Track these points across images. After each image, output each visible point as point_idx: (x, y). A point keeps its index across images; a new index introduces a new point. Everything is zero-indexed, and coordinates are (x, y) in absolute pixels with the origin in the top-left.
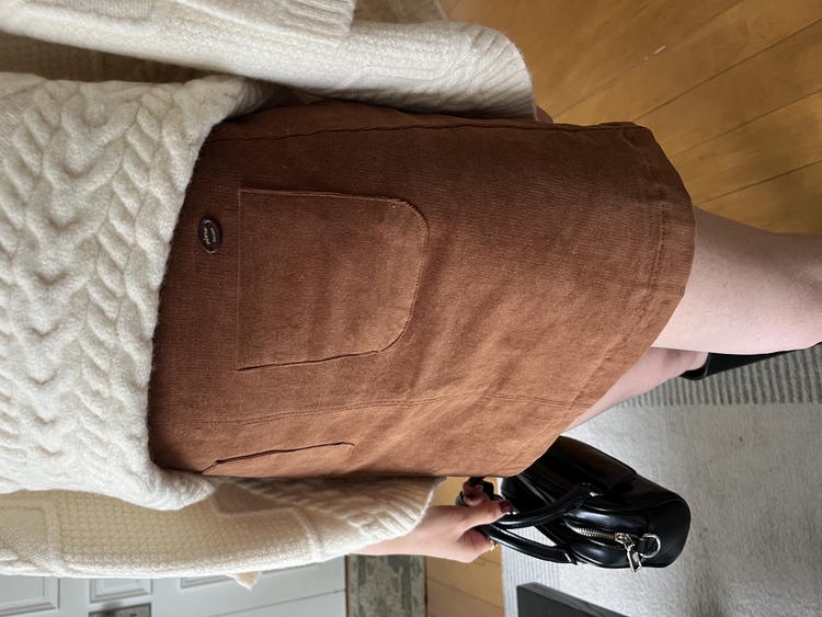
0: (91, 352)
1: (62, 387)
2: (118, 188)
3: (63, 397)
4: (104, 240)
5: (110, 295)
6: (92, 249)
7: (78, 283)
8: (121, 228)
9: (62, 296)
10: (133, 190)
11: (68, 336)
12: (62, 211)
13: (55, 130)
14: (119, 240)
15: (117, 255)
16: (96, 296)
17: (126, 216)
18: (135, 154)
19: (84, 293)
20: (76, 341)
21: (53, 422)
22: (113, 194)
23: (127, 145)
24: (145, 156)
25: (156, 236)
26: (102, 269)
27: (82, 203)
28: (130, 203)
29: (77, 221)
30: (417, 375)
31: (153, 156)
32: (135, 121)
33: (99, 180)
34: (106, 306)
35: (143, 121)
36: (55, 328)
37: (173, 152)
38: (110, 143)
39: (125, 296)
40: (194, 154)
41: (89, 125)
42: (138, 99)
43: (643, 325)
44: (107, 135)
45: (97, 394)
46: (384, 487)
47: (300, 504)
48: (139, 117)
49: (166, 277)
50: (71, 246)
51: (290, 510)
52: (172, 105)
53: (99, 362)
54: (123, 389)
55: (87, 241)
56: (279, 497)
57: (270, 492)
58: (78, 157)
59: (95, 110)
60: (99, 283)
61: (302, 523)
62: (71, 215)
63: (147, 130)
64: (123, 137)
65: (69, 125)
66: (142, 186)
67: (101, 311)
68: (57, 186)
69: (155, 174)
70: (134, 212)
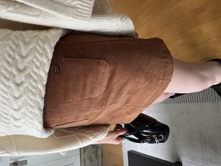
0: (30, 102)
1: (22, 111)
2: (35, 60)
3: (22, 113)
4: (32, 74)
5: (34, 87)
6: (29, 76)
7: (26, 85)
8: (36, 70)
9: (22, 88)
10: (38, 61)
11: (24, 98)
12: (21, 67)
13: (17, 45)
14: (36, 73)
15: (35, 77)
16: (30, 88)
17: (37, 67)
18: (38, 51)
19: (27, 87)
20: (26, 99)
21: (19, 119)
22: (33, 62)
23: (36, 49)
24: (41, 52)
25: (45, 72)
26: (32, 81)
27: (26, 64)
28: (38, 64)
29: (25, 69)
30: (107, 102)
31: (43, 52)
32: (38, 43)
33: (30, 58)
34: (33, 90)
35: (40, 42)
36: (20, 96)
37: (48, 50)
38: (32, 48)
39: (38, 87)
40: (53, 50)
41: (26, 44)
42: (38, 36)
43: (161, 88)
44: (31, 46)
45: (31, 112)
46: (97, 128)
47: (76, 133)
48: (39, 41)
49: (47, 82)
50: (24, 76)
51: (74, 135)
52: (46, 38)
53: (32, 104)
54: (37, 110)
55: (27, 74)
56: (71, 132)
57: (68, 131)
58: (24, 52)
59: (27, 40)
60: (31, 84)
61: (77, 138)
62: (23, 67)
63: (41, 45)
64: (35, 47)
65: (21, 44)
66: (41, 59)
67: (32, 92)
68: (19, 60)
69: (44, 56)
70: (39, 66)
